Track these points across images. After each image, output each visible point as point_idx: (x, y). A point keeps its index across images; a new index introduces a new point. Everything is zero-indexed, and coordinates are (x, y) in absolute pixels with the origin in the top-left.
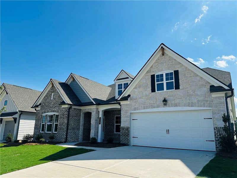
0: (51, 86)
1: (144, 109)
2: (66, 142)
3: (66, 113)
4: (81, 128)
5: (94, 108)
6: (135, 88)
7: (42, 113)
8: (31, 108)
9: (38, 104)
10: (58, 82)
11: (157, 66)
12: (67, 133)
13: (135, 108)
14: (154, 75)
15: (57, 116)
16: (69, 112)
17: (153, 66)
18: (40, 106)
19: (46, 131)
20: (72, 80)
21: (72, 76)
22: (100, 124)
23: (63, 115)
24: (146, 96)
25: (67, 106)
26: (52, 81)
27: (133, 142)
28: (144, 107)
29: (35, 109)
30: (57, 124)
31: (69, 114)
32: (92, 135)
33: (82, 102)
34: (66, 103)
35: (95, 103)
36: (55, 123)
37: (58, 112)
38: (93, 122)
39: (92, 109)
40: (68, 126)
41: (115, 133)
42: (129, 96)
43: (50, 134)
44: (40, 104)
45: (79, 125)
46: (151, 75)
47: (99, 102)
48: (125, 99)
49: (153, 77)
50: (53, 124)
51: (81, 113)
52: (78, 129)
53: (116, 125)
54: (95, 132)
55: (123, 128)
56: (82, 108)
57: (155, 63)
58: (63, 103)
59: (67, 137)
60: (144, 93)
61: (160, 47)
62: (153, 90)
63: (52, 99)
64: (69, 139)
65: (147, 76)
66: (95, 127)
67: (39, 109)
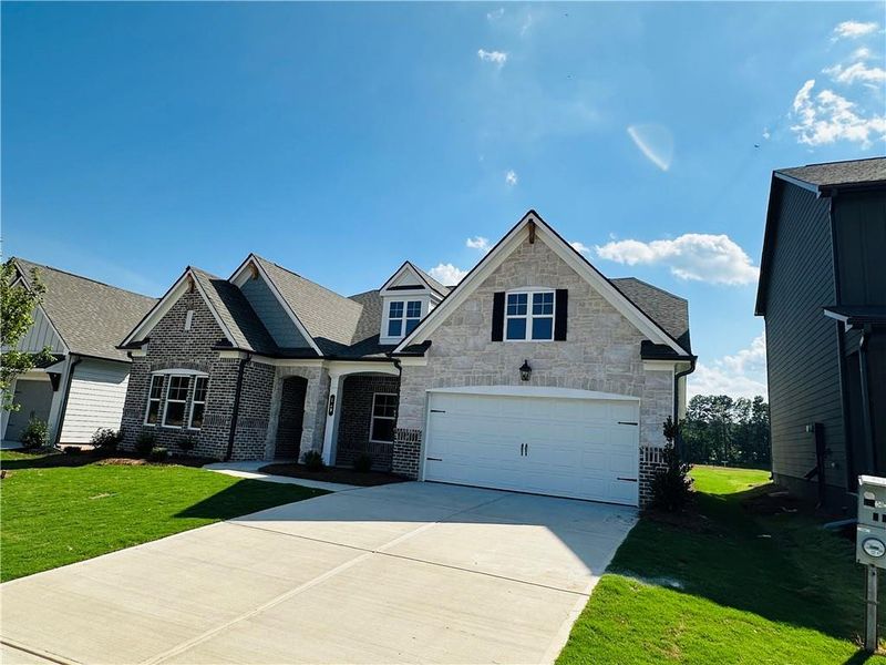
0: (187, 287)
1: (467, 384)
2: (228, 459)
3: (234, 375)
4: (273, 421)
5: (315, 369)
6: (447, 323)
7: (153, 368)
8: (117, 348)
9: (141, 340)
10: (207, 278)
11: (513, 271)
12: (232, 435)
13: (442, 380)
14: (504, 293)
15: (203, 382)
16: (241, 372)
17: (503, 269)
18: (145, 346)
19: (163, 422)
20: (250, 274)
21: (252, 262)
22: (331, 414)
23: (223, 379)
24: (476, 348)
25: (235, 355)
26: (189, 275)
27: (428, 470)
28: (468, 378)
29: (129, 355)
30: (203, 405)
31: (241, 378)
32: (306, 444)
33: (280, 345)
34: (235, 346)
35: (321, 354)
36: (194, 402)
37: (205, 369)
38: (311, 406)
39: (311, 369)
40: (235, 415)
41: (370, 440)
42: (427, 344)
43: (175, 431)
44: (147, 340)
45: (266, 413)
46: (496, 294)
47: (334, 352)
48: (418, 350)
49: (499, 298)
50: (190, 405)
51: (276, 379)
52: (264, 424)
53: (375, 420)
54: (314, 434)
55: (404, 433)
56: (278, 363)
57: (507, 261)
58: (225, 344)
59: (230, 446)
60: (471, 342)
61: (526, 221)
62: (497, 336)
63: (188, 327)
64: (237, 451)
65: (485, 293)
66: (317, 423)
67: (145, 355)
